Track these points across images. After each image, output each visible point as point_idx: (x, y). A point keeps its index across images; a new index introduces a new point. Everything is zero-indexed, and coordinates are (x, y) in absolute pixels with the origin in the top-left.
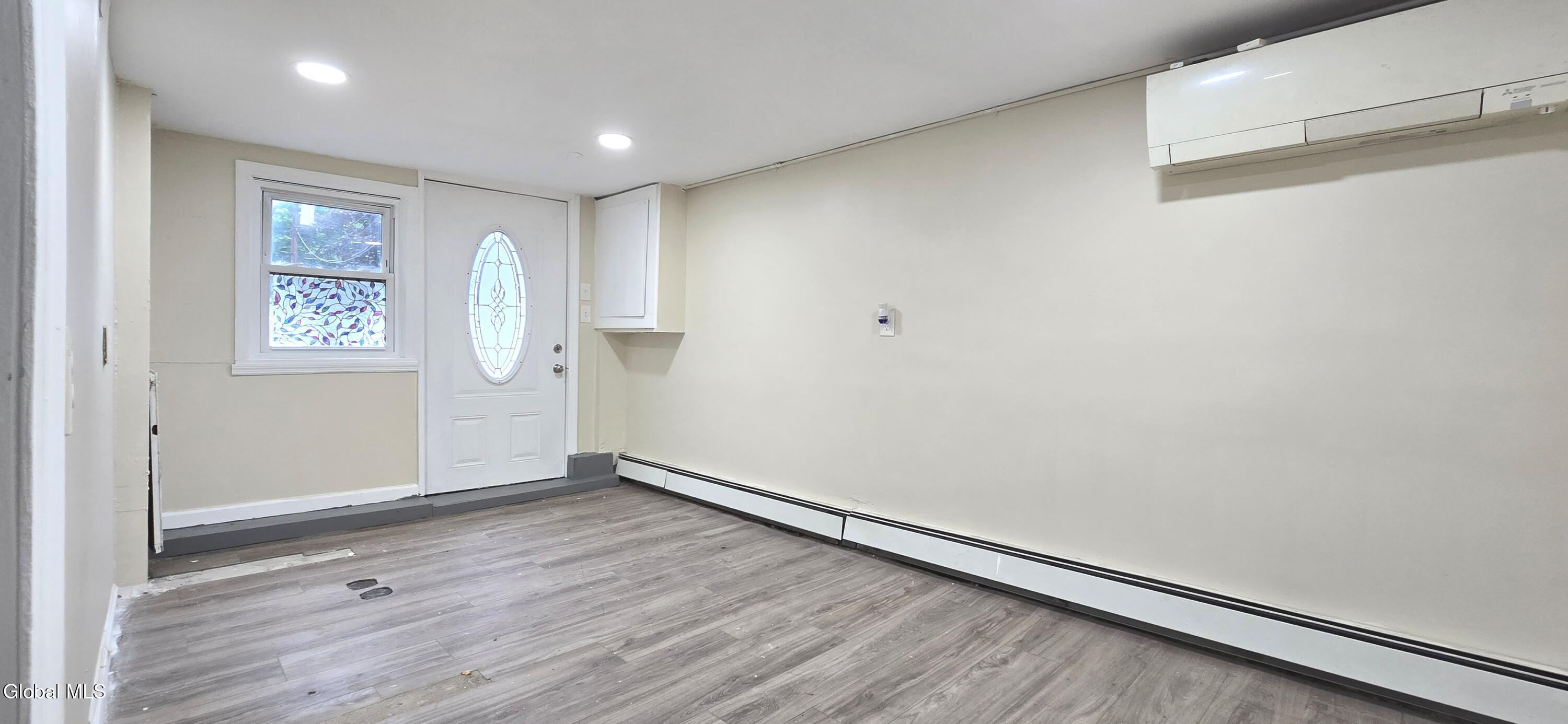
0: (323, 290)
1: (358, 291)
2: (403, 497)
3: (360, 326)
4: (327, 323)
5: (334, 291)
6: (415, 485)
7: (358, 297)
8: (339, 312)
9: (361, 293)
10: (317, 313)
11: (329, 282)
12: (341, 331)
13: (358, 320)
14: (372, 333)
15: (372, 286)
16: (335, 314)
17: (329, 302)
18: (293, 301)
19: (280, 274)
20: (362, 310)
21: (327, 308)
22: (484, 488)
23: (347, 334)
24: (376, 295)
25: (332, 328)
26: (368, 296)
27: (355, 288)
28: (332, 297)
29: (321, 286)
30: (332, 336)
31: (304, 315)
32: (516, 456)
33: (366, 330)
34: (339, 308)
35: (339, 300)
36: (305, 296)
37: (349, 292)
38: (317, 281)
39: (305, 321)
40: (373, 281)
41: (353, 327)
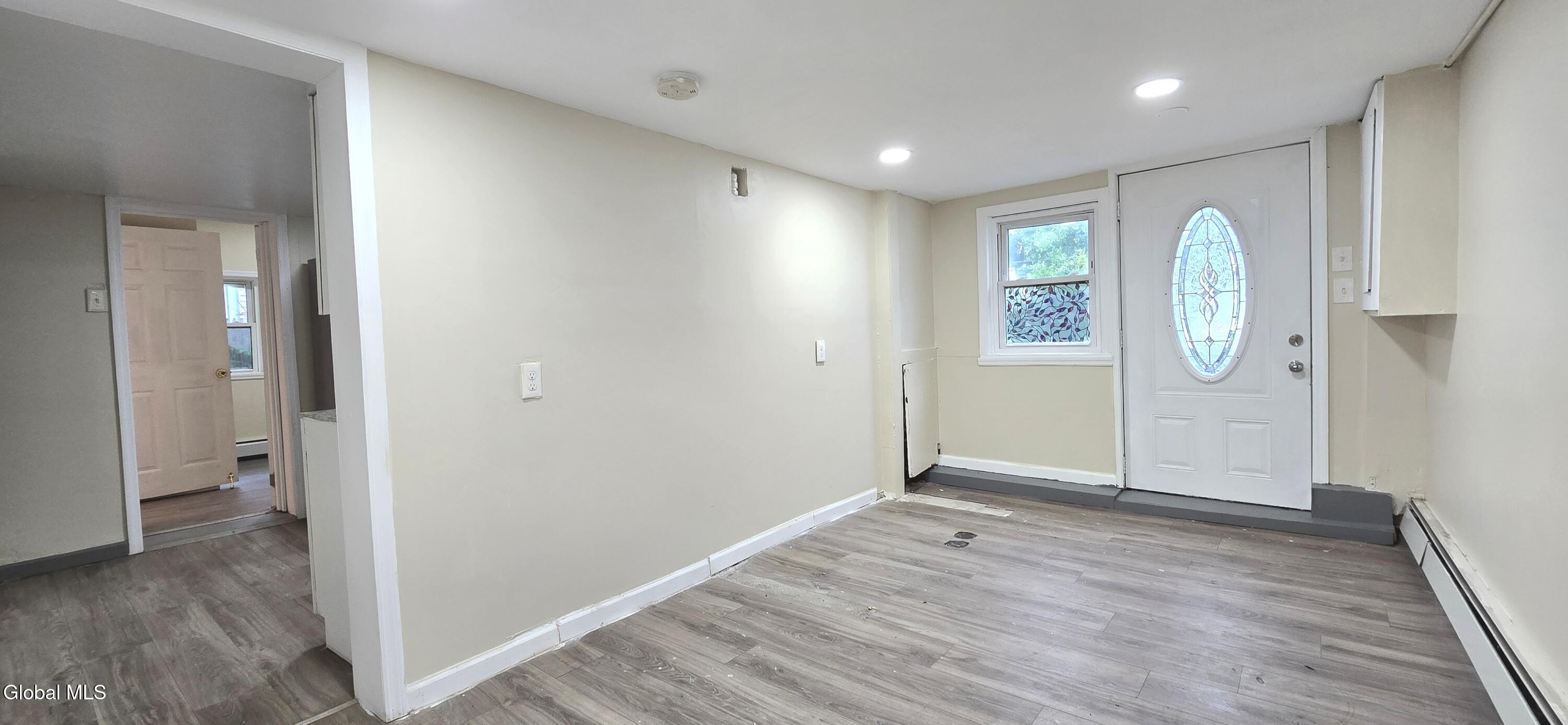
0: (1039, 296)
1: (1066, 294)
2: (1102, 484)
3: (1068, 324)
4: (1043, 324)
5: (1047, 297)
6: (1113, 476)
7: (1067, 299)
8: (1052, 314)
9: (1068, 295)
10: (1036, 316)
11: (1043, 289)
12: (1055, 329)
13: (1066, 319)
14: (1078, 330)
15: (1077, 287)
16: (1048, 316)
17: (1045, 305)
18: (1020, 308)
19: (1010, 287)
20: (1069, 310)
21: (1043, 311)
22: (1193, 497)
23: (1058, 332)
24: (1081, 295)
25: (1046, 328)
26: (1074, 297)
27: (1063, 292)
28: (1046, 301)
29: (1038, 293)
30: (1047, 334)
31: (1027, 318)
32: (1235, 469)
33: (1074, 327)
34: (1051, 310)
35: (1052, 303)
36: (1028, 303)
37: (1059, 295)
38: (1035, 289)
39: (1028, 324)
40: (1078, 284)
41: (1062, 325)
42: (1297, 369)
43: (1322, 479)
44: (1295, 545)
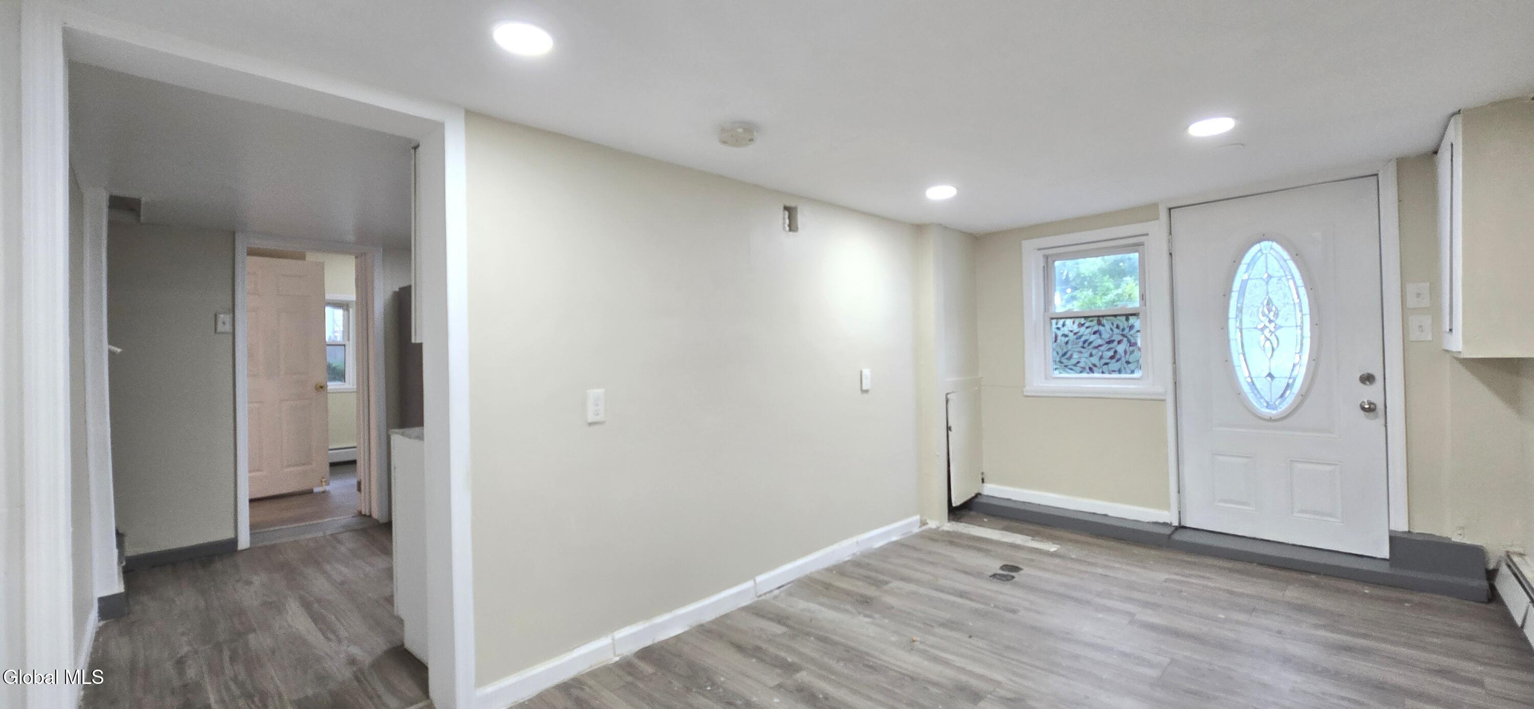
0: (1087, 328)
1: (1115, 326)
2: (1155, 521)
3: (1118, 357)
4: (1091, 355)
5: (1096, 328)
6: (1166, 513)
7: (1116, 331)
8: (1100, 346)
9: (1118, 327)
10: (1083, 347)
11: (1091, 321)
12: (1104, 361)
13: (1116, 352)
14: (1128, 362)
15: (1127, 319)
16: (1096, 347)
17: (1092, 338)
18: (1067, 339)
19: (1057, 318)
20: (1119, 342)
21: (1091, 343)
22: (1254, 539)
23: (1106, 364)
24: (1131, 327)
25: (1095, 360)
26: (1123, 330)
27: (1113, 324)
28: (1095, 333)
29: (1087, 325)
30: (1095, 365)
31: (1074, 349)
32: (1302, 511)
33: (1123, 360)
34: (1100, 342)
35: (1100, 335)
36: (1075, 334)
37: (1108, 327)
38: (1083, 321)
39: (1076, 356)
40: (1127, 316)
41: (1112, 358)
42: (1370, 409)
43: (1401, 525)
44: (1371, 597)
